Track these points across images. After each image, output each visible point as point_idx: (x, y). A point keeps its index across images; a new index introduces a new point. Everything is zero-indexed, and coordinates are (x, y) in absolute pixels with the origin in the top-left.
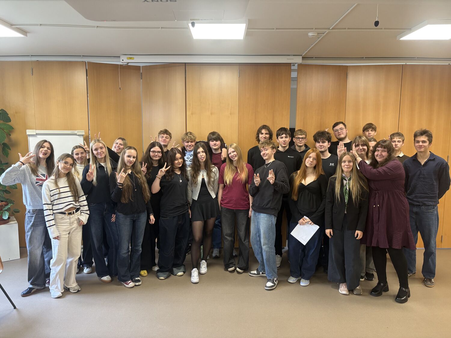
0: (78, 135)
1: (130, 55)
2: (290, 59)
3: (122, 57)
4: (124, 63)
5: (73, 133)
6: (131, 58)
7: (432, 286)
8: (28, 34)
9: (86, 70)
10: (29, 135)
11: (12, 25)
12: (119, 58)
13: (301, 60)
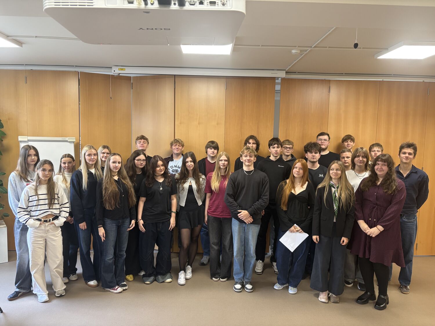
0: (69, 142)
1: (122, 66)
2: (275, 73)
3: (114, 68)
4: (115, 73)
5: (64, 140)
6: (123, 69)
7: (408, 293)
8: (23, 45)
9: (79, 79)
10: (21, 141)
11: (8, 36)
12: (111, 68)
13: (285, 75)
